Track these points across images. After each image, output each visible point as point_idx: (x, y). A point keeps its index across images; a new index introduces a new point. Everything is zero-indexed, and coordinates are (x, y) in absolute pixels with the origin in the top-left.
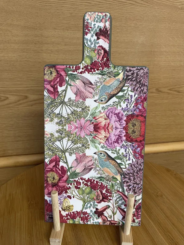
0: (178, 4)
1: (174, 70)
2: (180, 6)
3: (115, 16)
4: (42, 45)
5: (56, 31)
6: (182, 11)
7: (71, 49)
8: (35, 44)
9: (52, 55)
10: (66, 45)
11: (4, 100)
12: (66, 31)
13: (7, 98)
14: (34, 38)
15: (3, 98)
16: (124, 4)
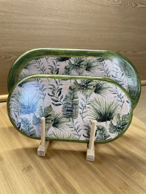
0: (105, 3)
1: (105, 41)
2: (106, 5)
3: (71, 9)
4: (31, 25)
5: (39, 17)
6: (107, 7)
7: (48, 27)
8: (27, 24)
9: (37, 31)
10: (45, 25)
11: (9, 58)
12: (45, 17)
13: (11, 57)
14: (27, 21)
15: (8, 57)
16: (76, 3)
